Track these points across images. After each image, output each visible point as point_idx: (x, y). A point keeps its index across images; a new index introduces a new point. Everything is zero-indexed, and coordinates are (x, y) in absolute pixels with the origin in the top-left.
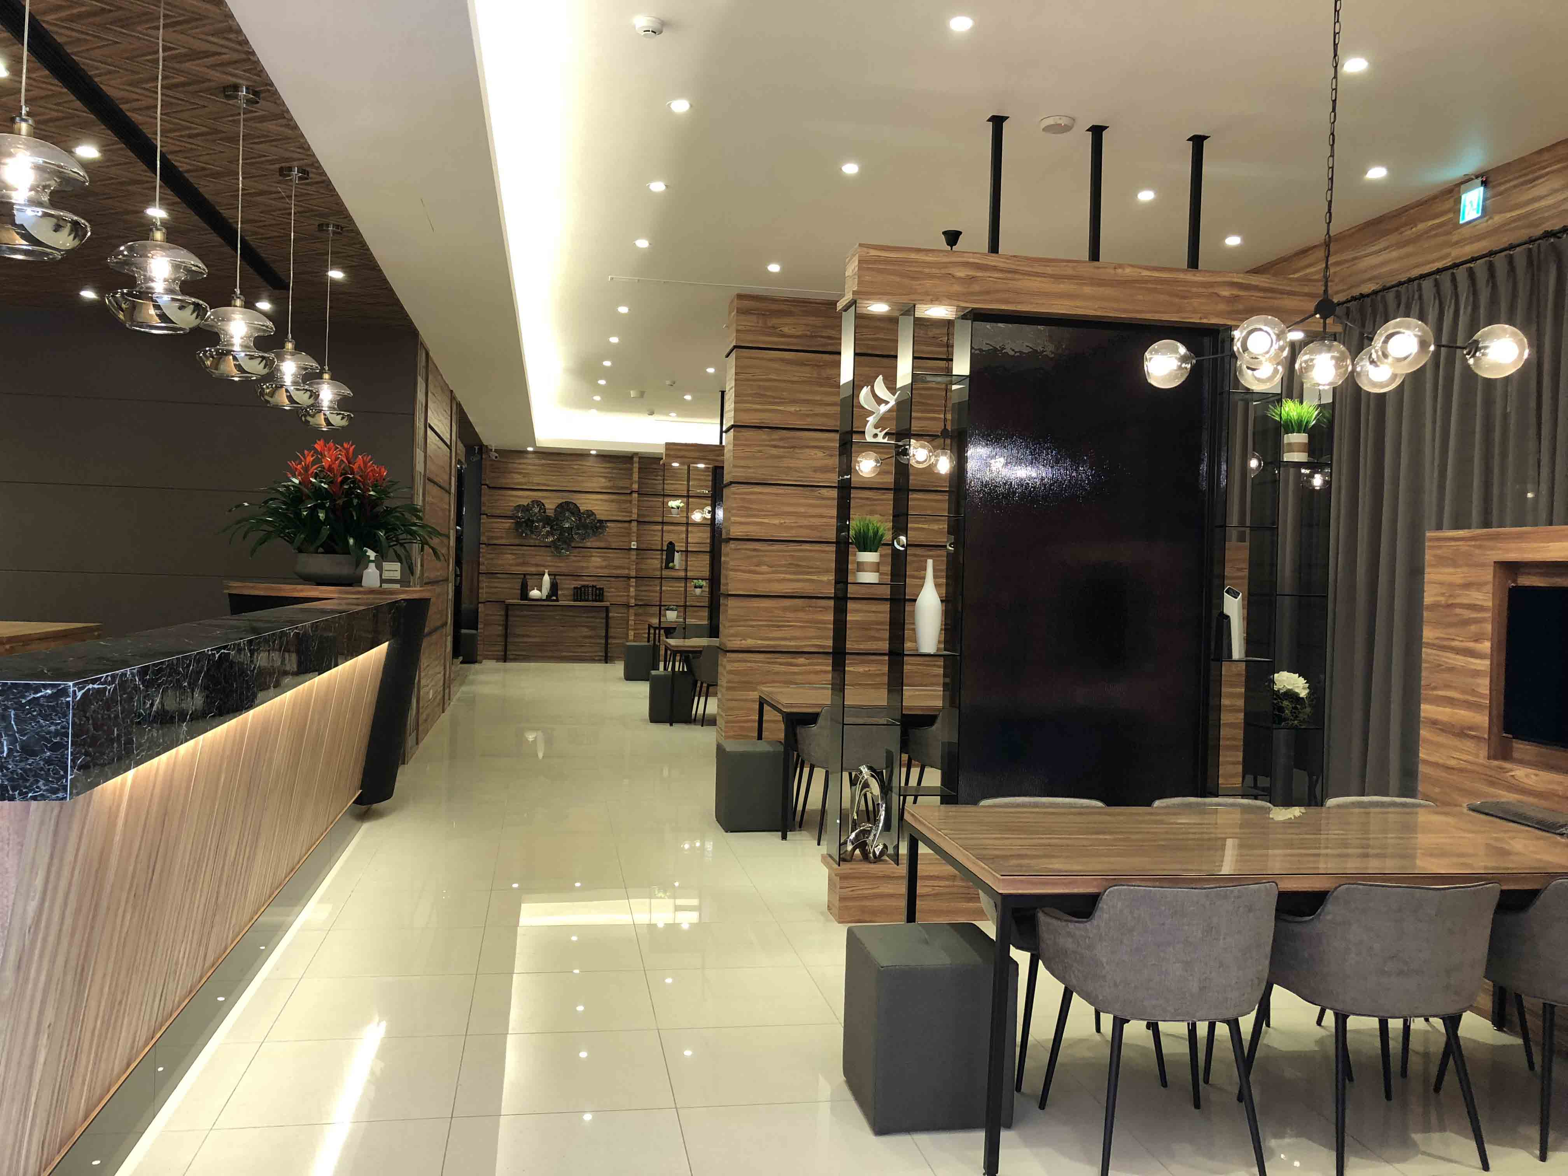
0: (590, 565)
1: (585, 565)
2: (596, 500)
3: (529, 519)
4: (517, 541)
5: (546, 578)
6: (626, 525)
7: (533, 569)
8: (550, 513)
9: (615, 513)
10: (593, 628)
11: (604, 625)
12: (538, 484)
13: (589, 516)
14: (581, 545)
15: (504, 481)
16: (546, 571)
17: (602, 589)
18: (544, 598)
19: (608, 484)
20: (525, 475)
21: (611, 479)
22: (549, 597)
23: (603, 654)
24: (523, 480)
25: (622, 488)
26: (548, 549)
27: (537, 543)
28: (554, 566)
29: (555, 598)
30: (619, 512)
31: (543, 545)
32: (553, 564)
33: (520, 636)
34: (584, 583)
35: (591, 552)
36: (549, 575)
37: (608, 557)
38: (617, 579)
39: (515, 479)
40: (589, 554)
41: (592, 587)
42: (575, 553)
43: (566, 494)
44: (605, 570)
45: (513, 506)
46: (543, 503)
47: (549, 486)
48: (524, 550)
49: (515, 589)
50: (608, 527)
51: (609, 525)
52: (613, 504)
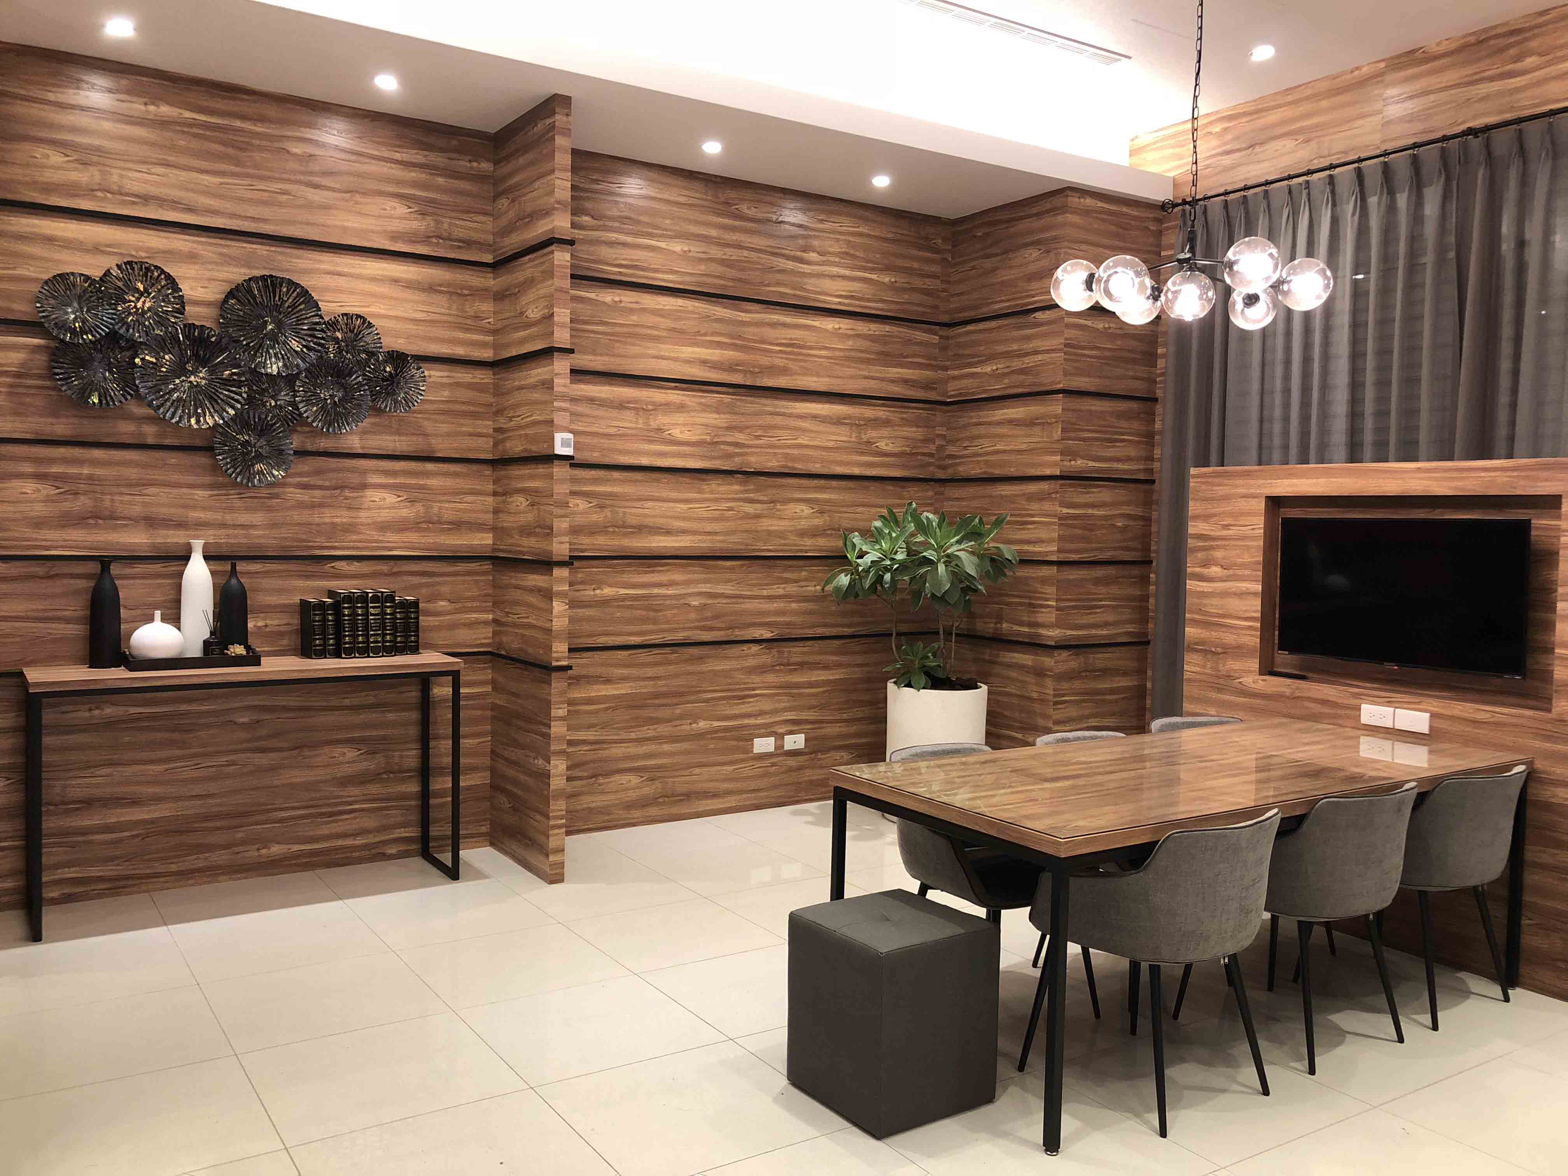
0: (363, 516)
1: (342, 517)
2: (373, 279)
3: (113, 338)
4: (61, 427)
5: (198, 573)
6: (483, 377)
7: (138, 539)
8: (202, 315)
9: (440, 332)
10: (372, 746)
11: (414, 731)
12: (146, 199)
13: (352, 337)
14: (324, 444)
16: (198, 546)
17: (416, 604)
18: (200, 652)
19: (417, 225)
21: (424, 208)
22: (214, 651)
23: (413, 832)
24: (79, 176)
25: (468, 244)
26: (202, 459)
27: (150, 434)
28: (223, 525)
29: (238, 650)
30: (467, 330)
31: (176, 442)
32: (217, 516)
33: (89, 803)
34: (343, 587)
35: (364, 472)
36: (207, 558)
37: (423, 487)
38: (461, 567)
39: (43, 166)
40: (356, 479)
41: (375, 599)
42: (300, 475)
43: (261, 250)
44: (413, 537)
45: (36, 280)
46: (169, 277)
47: (190, 210)
48: (94, 463)
49: (59, 619)
50: (423, 380)
51: (427, 373)
52: (436, 297)
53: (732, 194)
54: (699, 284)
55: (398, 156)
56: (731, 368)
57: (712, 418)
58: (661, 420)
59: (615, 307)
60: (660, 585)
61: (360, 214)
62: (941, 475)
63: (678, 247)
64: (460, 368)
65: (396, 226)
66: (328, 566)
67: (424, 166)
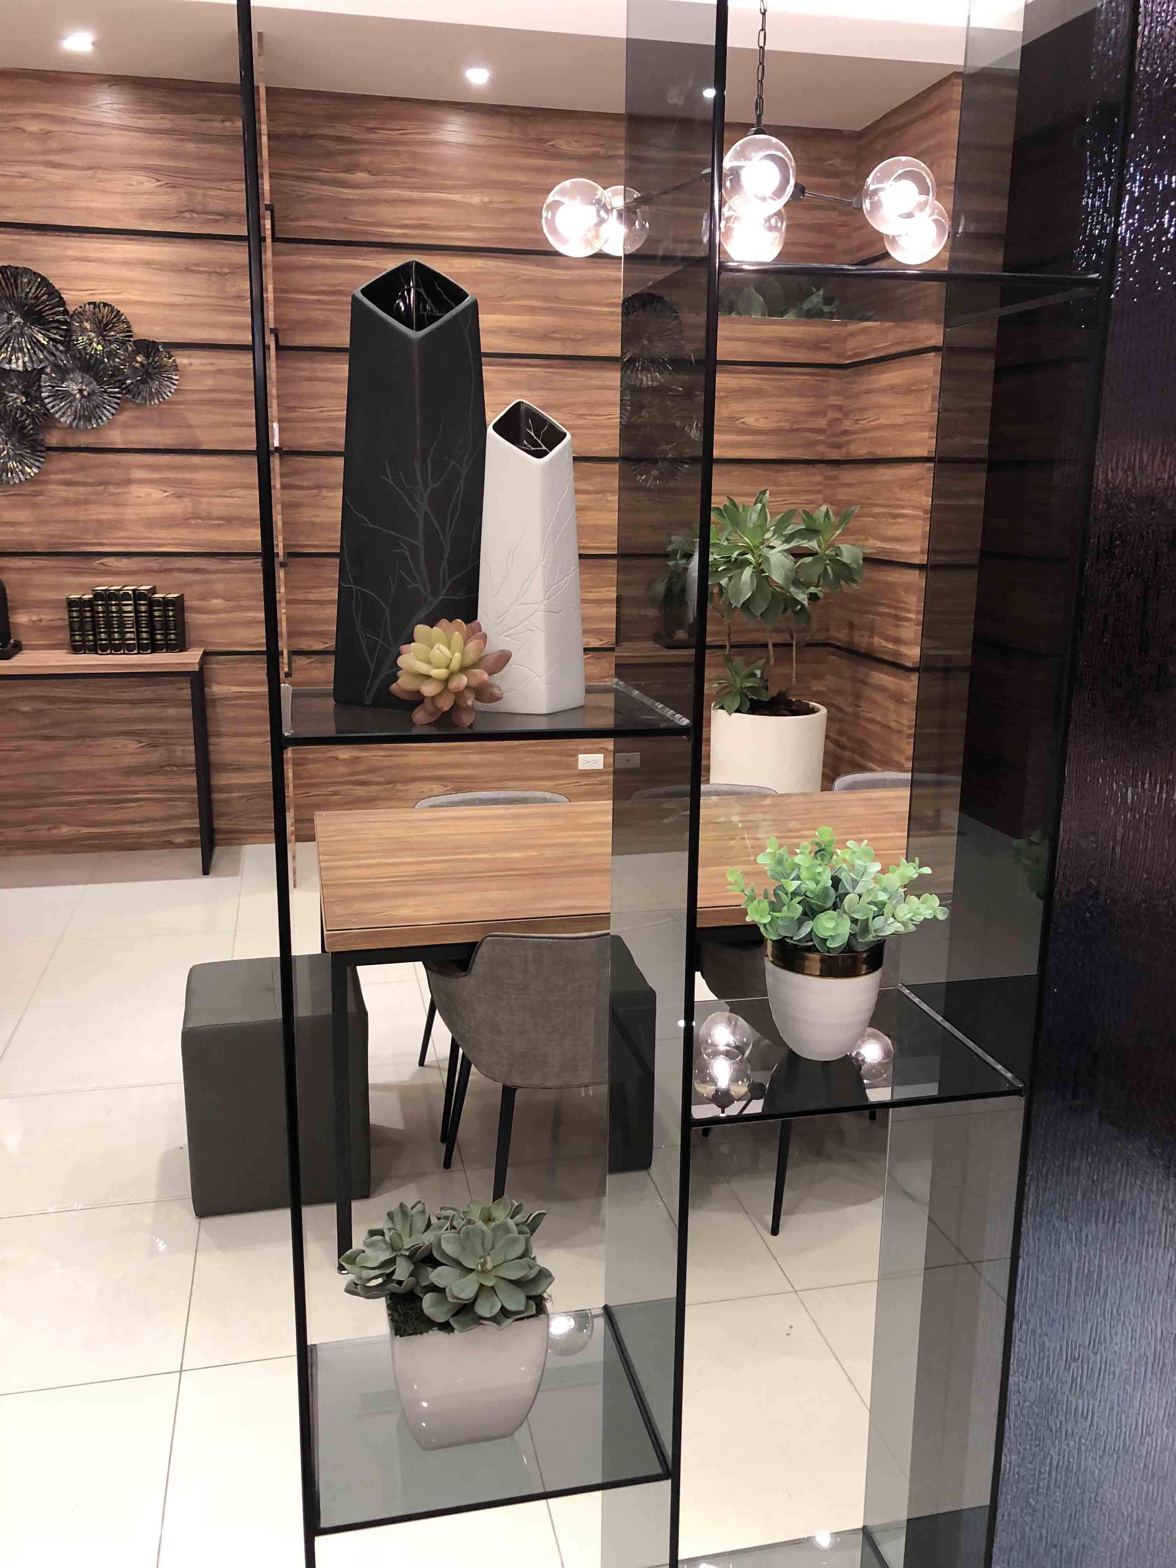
0: (130, 512)
1: (106, 513)
2: (125, 263)
9: (200, 316)
10: (153, 739)
13: (101, 325)
14: (84, 440)
19: (170, 199)
21: (175, 179)
25: (224, 215)
30: (228, 311)
34: (103, 583)
35: (128, 467)
37: (190, 482)
38: (235, 563)
40: (119, 475)
41: (131, 595)
42: (64, 471)
44: (182, 533)
50: (176, 368)
51: (179, 361)
52: (193, 279)
54: (502, 240)
61: (105, 192)
62: (834, 454)
64: (221, 354)
65: (144, 202)
66: (97, 563)
67: (167, 132)
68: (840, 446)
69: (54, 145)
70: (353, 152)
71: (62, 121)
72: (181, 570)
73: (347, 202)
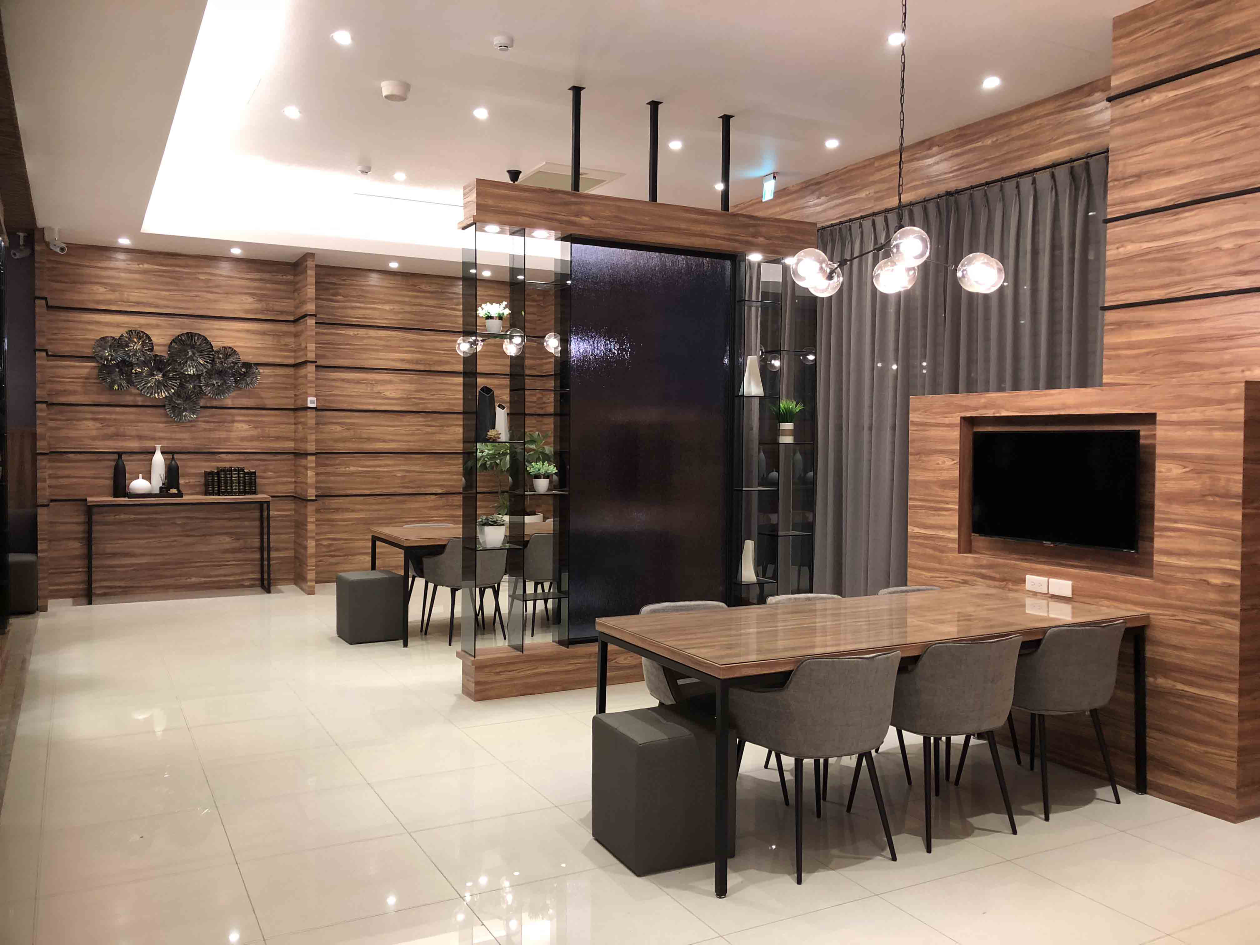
0: (233, 435)
1: (223, 435)
2: (238, 331)
3: (124, 361)
4: (103, 399)
5: (158, 459)
6: (290, 371)
7: (134, 445)
8: (161, 351)
9: (269, 353)
10: (237, 537)
11: (257, 531)
12: (138, 303)
13: (227, 356)
14: (215, 403)
15: (76, 297)
16: (158, 447)
17: (255, 473)
18: (157, 491)
19: (258, 306)
20: (113, 288)
21: (261, 298)
22: (164, 491)
23: (258, 576)
24: (111, 296)
25: (282, 312)
26: (161, 411)
27: (139, 400)
28: (171, 439)
29: (174, 491)
30: (281, 350)
31: (150, 404)
32: (168, 435)
33: (114, 555)
34: (222, 465)
35: (234, 415)
36: (162, 453)
37: (261, 421)
38: (279, 457)
39: (97, 294)
40: (229, 418)
41: (235, 470)
42: (206, 417)
43: (186, 321)
44: (255, 444)
45: (93, 340)
46: (147, 335)
47: (157, 306)
48: (117, 413)
49: (103, 478)
50: (259, 374)
51: (261, 371)
52: (267, 337)
53: (416, 281)
54: (399, 324)
55: (248, 276)
56: (417, 362)
57: (407, 386)
58: (379, 388)
59: (355, 337)
60: (380, 466)
61: (231, 303)
63: (387, 307)
64: (278, 368)
65: (247, 307)
66: (218, 457)
67: (261, 280)
68: (542, 408)
69: (210, 284)
70: (337, 288)
71: (215, 275)
72: (253, 460)
73: (333, 308)
